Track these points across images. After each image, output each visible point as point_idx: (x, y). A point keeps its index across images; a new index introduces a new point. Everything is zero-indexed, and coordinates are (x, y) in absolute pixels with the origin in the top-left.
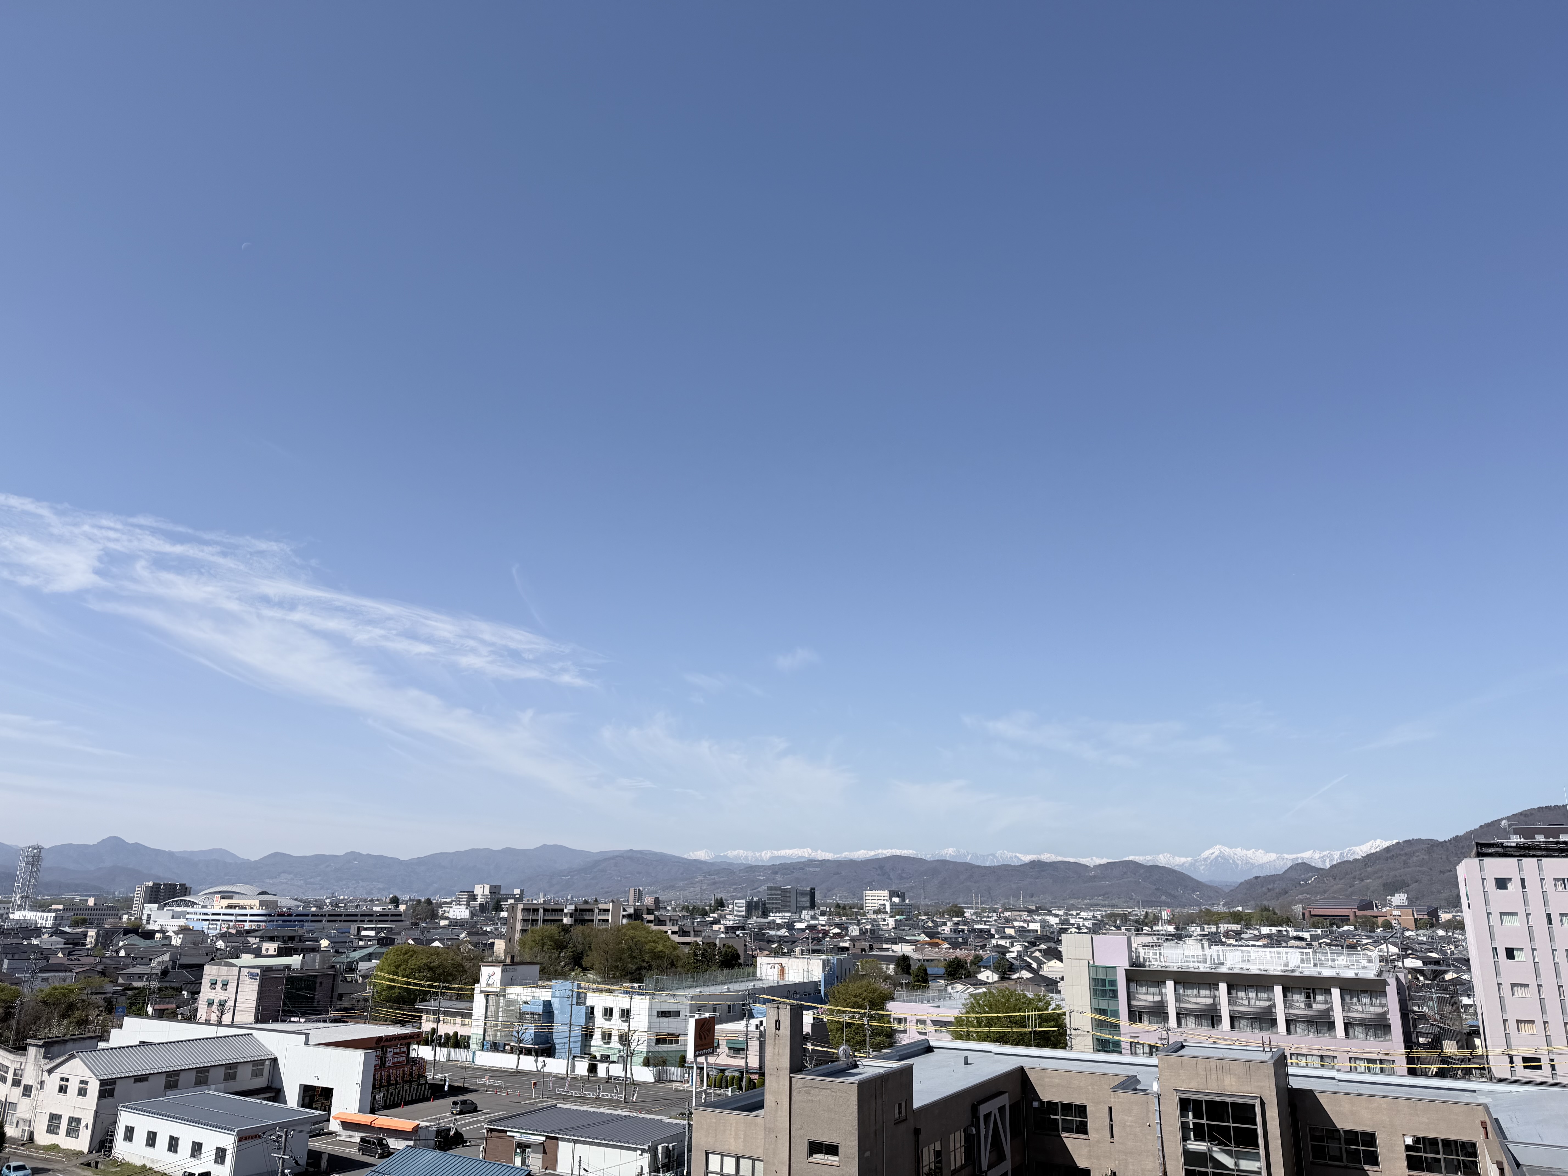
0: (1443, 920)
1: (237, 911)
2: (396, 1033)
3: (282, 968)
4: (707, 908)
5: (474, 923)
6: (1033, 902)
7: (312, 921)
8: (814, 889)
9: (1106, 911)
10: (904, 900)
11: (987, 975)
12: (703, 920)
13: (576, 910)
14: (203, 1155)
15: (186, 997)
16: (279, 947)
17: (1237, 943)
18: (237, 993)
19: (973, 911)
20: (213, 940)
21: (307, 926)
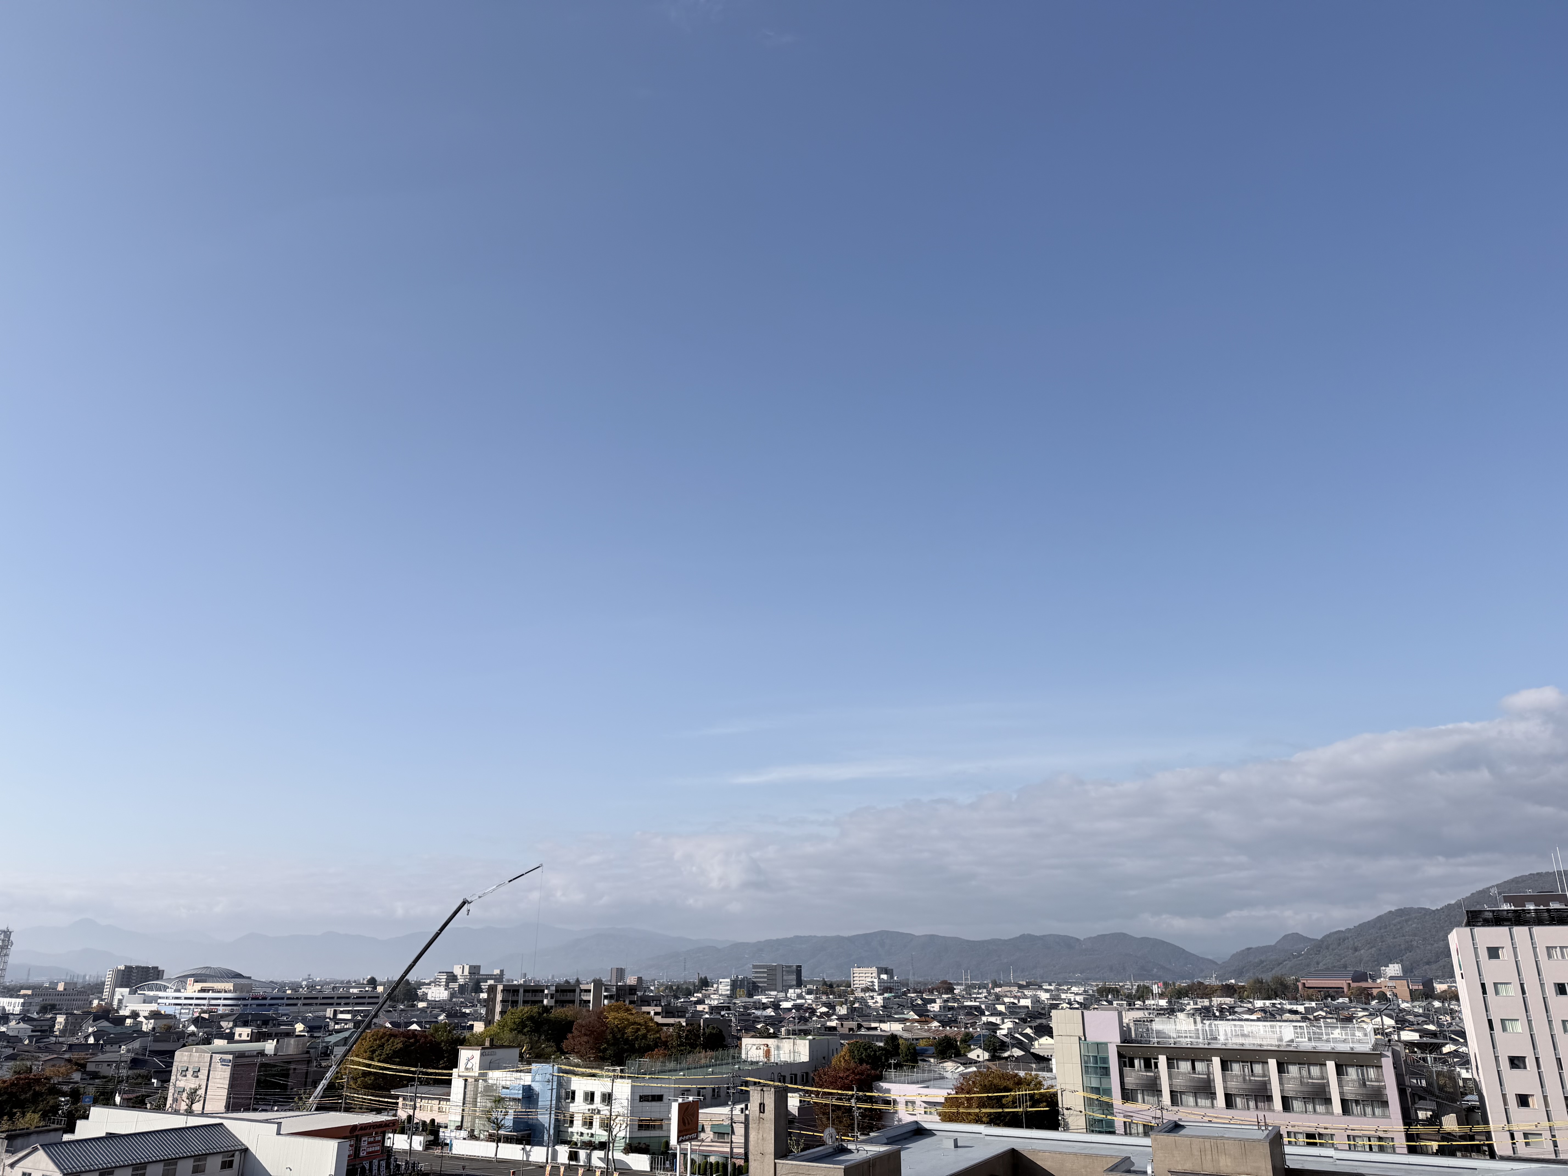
0: (1439, 991)
1: (211, 995)
2: (370, 1121)
3: (255, 1053)
4: (691, 988)
5: (452, 1005)
6: (1023, 977)
7: (287, 1005)
8: (800, 966)
10: (892, 977)
12: (687, 1000)
13: (557, 991)
15: (155, 1085)
16: (252, 1032)
17: (1230, 1017)
18: (208, 1080)
19: (963, 987)
20: (184, 1025)
21: (282, 1010)
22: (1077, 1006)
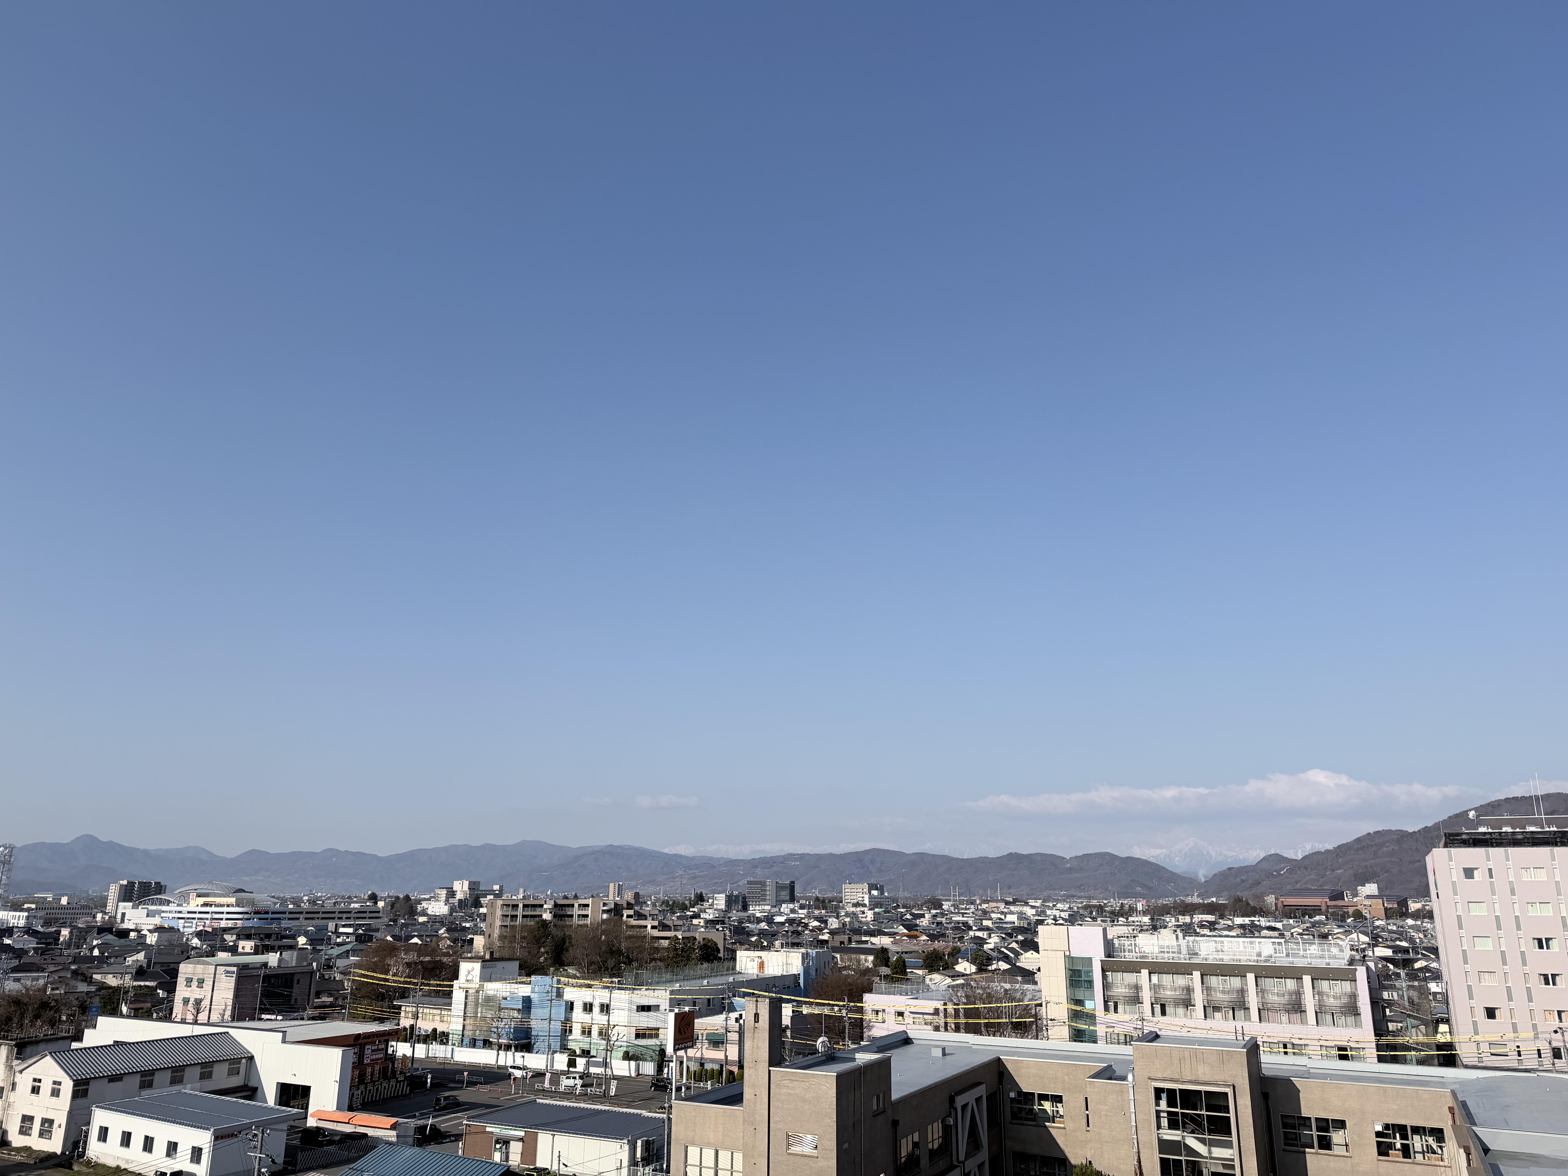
0: (1413, 910)
1: (213, 909)
2: (374, 1030)
3: (259, 965)
4: (686, 902)
5: (452, 920)
6: (1010, 894)
7: (289, 919)
8: (793, 882)
9: (1082, 903)
10: (882, 893)
11: (964, 967)
12: (683, 914)
13: (556, 905)
14: (178, 1155)
15: (161, 996)
16: (255, 945)
18: (213, 991)
19: (952, 903)
20: (188, 938)
21: (285, 924)
22: (1061, 922)
